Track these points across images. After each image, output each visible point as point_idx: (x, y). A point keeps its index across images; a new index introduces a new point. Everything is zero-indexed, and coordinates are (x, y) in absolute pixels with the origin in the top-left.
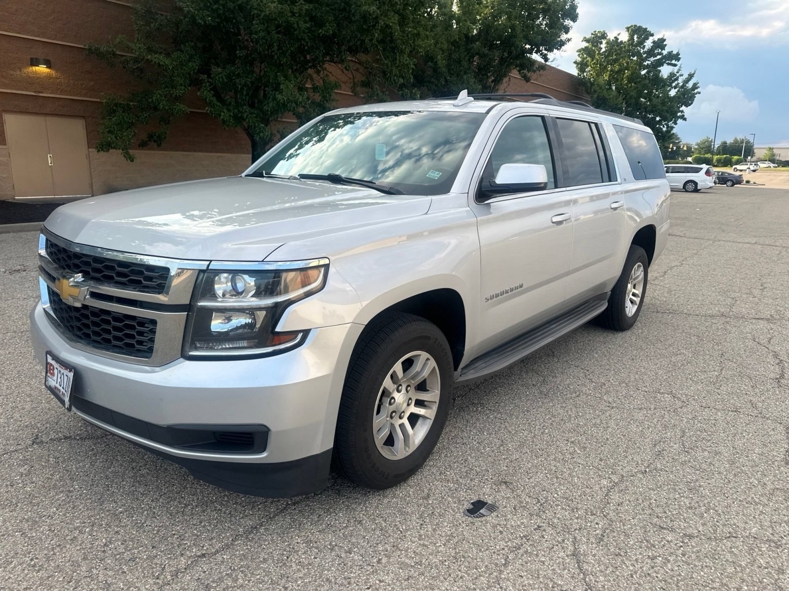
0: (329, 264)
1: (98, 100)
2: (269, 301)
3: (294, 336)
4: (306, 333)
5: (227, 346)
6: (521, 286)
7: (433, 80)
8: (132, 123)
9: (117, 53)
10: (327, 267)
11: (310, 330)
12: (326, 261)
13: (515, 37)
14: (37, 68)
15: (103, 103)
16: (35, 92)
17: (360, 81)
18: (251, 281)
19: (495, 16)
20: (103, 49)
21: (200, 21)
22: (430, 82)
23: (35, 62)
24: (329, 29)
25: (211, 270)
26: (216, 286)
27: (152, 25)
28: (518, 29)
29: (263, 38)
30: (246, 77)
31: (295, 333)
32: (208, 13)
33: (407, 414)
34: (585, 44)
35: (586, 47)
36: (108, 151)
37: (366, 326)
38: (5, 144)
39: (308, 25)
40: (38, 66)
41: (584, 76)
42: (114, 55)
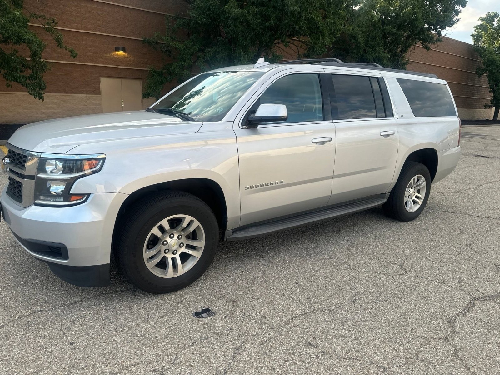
0: (106, 158)
1: (146, 69)
2: (68, 176)
3: (83, 197)
4: (89, 195)
5: (58, 200)
6: (282, 182)
7: (355, 51)
8: (163, 82)
9: (159, 42)
10: (104, 159)
11: (90, 194)
12: (104, 156)
13: (417, 20)
14: (118, 52)
15: (148, 70)
16: (116, 66)
17: (303, 53)
18: (60, 165)
19: (402, 8)
20: (151, 40)
21: (199, 22)
22: (353, 53)
23: (117, 49)
24: (272, 22)
25: (42, 157)
26: (47, 167)
27: (175, 25)
28: (420, 15)
29: (233, 30)
30: (223, 53)
31: (83, 195)
32: (204, 16)
33: (180, 252)
34: (481, 22)
35: (481, 24)
36: (148, 98)
37: (130, 195)
38: (100, 94)
39: (260, 20)
40: (119, 51)
41: (479, 45)
42: (157, 43)
